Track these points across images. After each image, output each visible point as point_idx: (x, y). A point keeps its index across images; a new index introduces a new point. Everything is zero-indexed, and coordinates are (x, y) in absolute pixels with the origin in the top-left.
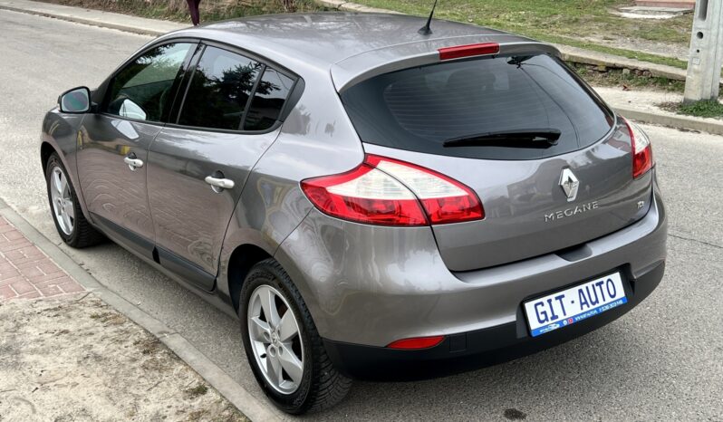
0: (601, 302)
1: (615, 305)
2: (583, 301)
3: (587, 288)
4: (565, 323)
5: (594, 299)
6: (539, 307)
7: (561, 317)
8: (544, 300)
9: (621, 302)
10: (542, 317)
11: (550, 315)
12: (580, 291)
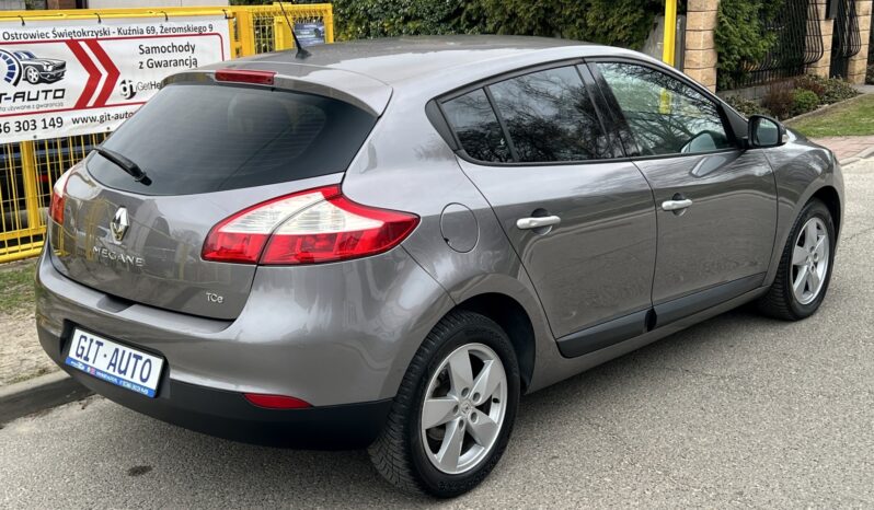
0: (127, 377)
1: (139, 390)
2: (113, 362)
3: (124, 352)
4: (89, 370)
5: (123, 368)
6: (83, 340)
7: (90, 363)
8: (89, 336)
9: (146, 392)
10: (80, 352)
11: (85, 354)
12: (117, 350)
